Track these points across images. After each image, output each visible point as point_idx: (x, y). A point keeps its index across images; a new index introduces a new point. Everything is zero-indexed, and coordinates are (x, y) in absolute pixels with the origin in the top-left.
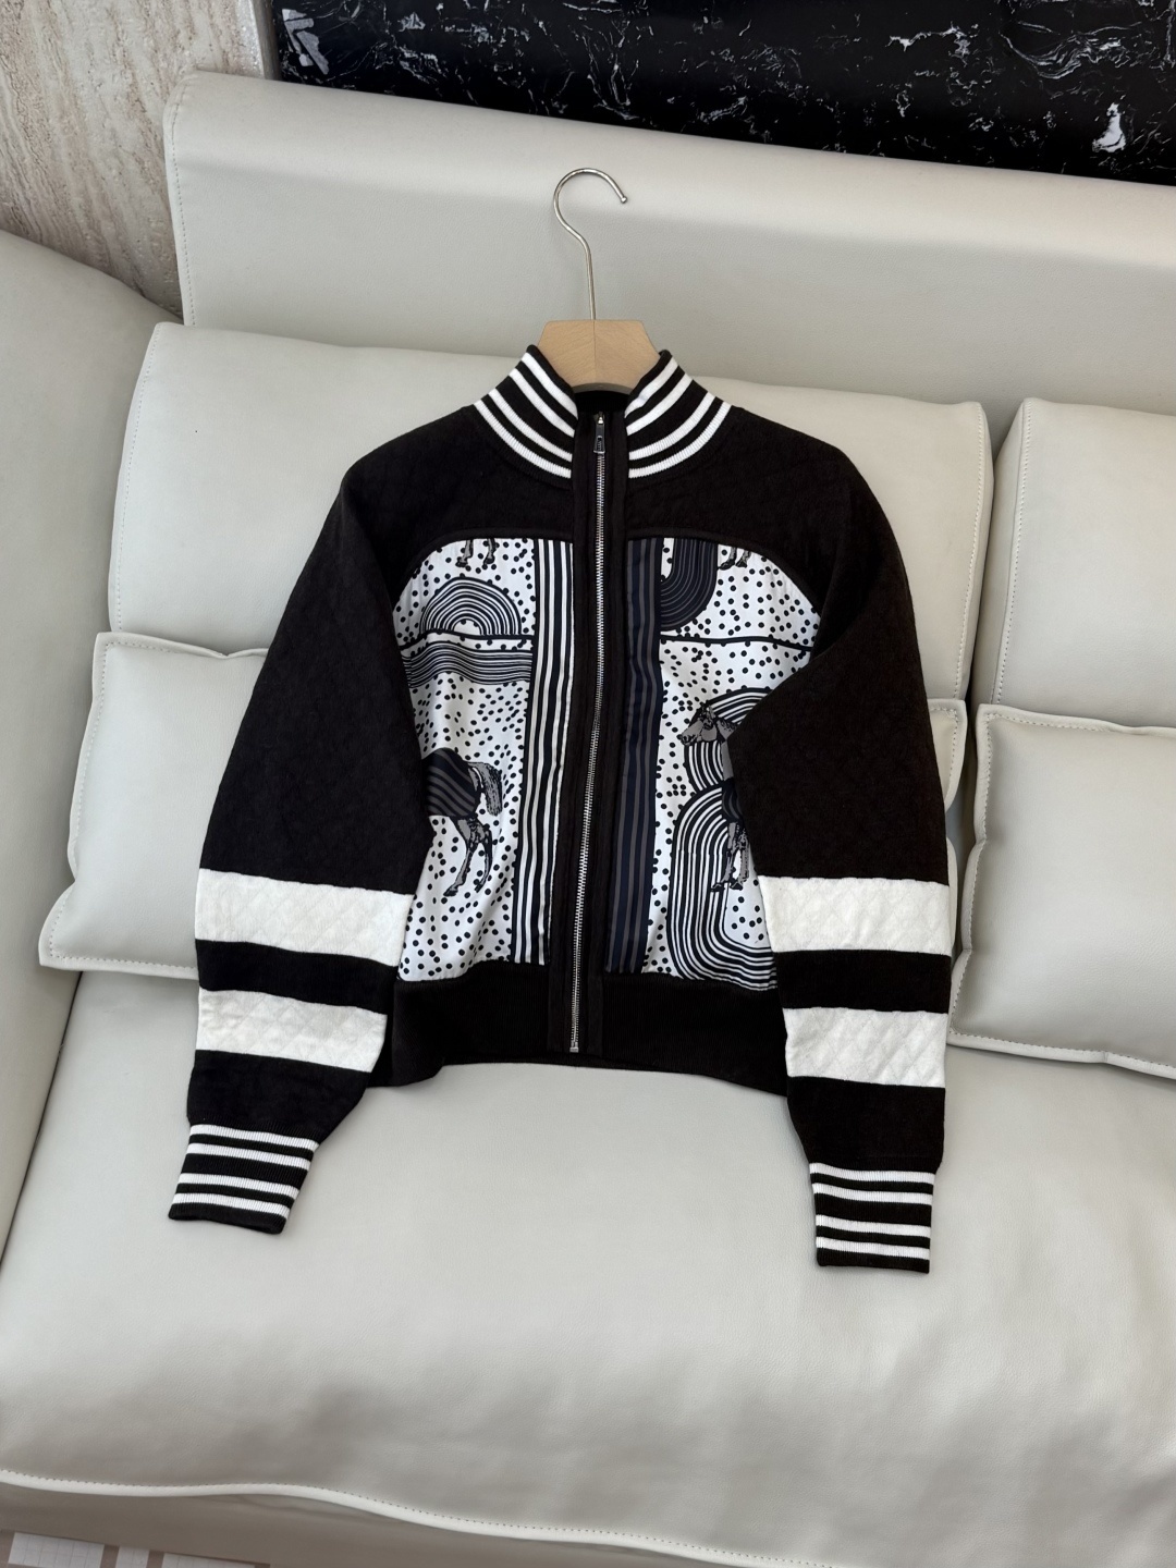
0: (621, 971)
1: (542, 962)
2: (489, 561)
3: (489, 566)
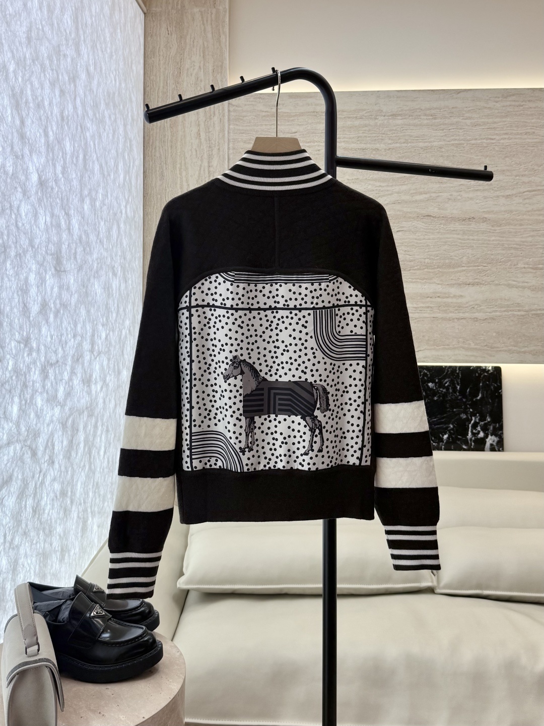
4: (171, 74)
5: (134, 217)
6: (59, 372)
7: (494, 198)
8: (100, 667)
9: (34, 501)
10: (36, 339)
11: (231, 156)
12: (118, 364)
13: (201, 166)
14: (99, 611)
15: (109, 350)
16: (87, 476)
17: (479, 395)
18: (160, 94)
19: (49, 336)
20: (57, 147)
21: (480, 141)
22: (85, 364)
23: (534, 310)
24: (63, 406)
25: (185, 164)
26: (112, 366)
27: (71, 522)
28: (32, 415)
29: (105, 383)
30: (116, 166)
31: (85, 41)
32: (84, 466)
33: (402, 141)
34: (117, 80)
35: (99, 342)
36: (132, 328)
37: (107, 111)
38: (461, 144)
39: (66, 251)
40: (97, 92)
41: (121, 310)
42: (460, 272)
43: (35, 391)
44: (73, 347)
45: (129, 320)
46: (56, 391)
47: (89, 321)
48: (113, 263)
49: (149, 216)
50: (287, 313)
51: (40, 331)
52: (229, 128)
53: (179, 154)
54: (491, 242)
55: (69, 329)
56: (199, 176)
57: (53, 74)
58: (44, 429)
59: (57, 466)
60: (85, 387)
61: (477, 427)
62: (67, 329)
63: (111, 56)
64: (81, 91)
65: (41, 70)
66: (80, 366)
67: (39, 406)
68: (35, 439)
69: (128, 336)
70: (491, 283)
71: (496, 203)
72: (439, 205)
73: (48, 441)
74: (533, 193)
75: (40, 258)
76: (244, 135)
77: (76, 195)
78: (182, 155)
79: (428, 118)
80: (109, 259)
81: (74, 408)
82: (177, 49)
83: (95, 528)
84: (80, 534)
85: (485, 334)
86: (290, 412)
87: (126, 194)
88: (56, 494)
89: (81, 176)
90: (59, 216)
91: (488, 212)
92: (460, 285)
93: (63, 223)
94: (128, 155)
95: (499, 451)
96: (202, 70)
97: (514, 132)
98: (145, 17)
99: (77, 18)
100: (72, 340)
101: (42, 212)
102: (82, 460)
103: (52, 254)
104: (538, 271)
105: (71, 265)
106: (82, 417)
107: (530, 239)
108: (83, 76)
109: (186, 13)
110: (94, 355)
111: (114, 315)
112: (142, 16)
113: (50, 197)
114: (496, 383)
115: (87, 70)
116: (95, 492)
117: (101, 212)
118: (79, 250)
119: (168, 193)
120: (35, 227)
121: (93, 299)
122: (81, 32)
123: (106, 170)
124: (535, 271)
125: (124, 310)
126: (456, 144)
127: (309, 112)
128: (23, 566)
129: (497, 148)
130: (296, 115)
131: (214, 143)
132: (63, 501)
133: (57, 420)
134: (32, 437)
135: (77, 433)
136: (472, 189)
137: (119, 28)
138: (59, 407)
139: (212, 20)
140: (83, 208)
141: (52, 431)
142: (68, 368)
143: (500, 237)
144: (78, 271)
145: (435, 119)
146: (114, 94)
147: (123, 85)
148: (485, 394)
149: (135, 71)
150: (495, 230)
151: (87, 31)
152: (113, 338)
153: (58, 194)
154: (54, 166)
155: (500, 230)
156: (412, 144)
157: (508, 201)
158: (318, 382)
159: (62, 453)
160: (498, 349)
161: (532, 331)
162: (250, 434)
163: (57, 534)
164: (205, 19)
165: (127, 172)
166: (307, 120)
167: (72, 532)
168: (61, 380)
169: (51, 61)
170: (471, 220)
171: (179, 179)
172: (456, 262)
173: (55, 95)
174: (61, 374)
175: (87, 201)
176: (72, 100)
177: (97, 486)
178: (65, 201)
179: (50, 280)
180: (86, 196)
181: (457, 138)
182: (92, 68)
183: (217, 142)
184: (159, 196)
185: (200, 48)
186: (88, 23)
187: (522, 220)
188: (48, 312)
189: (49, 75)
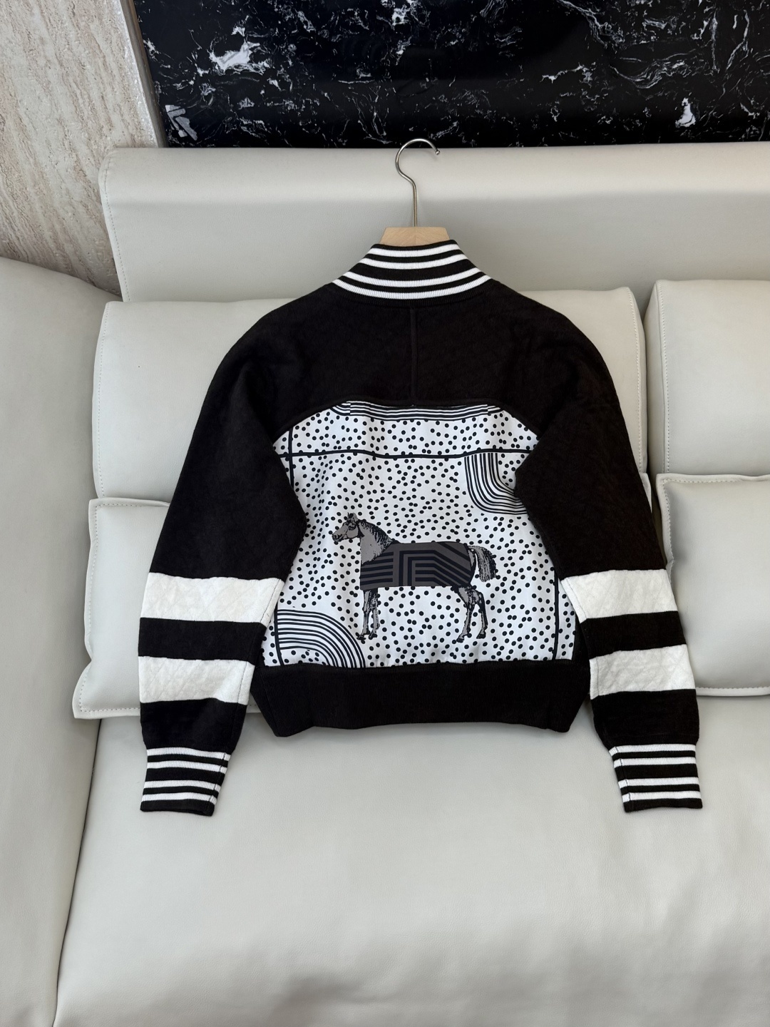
50: (428, 461)
86: (434, 582)
158: (476, 544)
162: (371, 613)
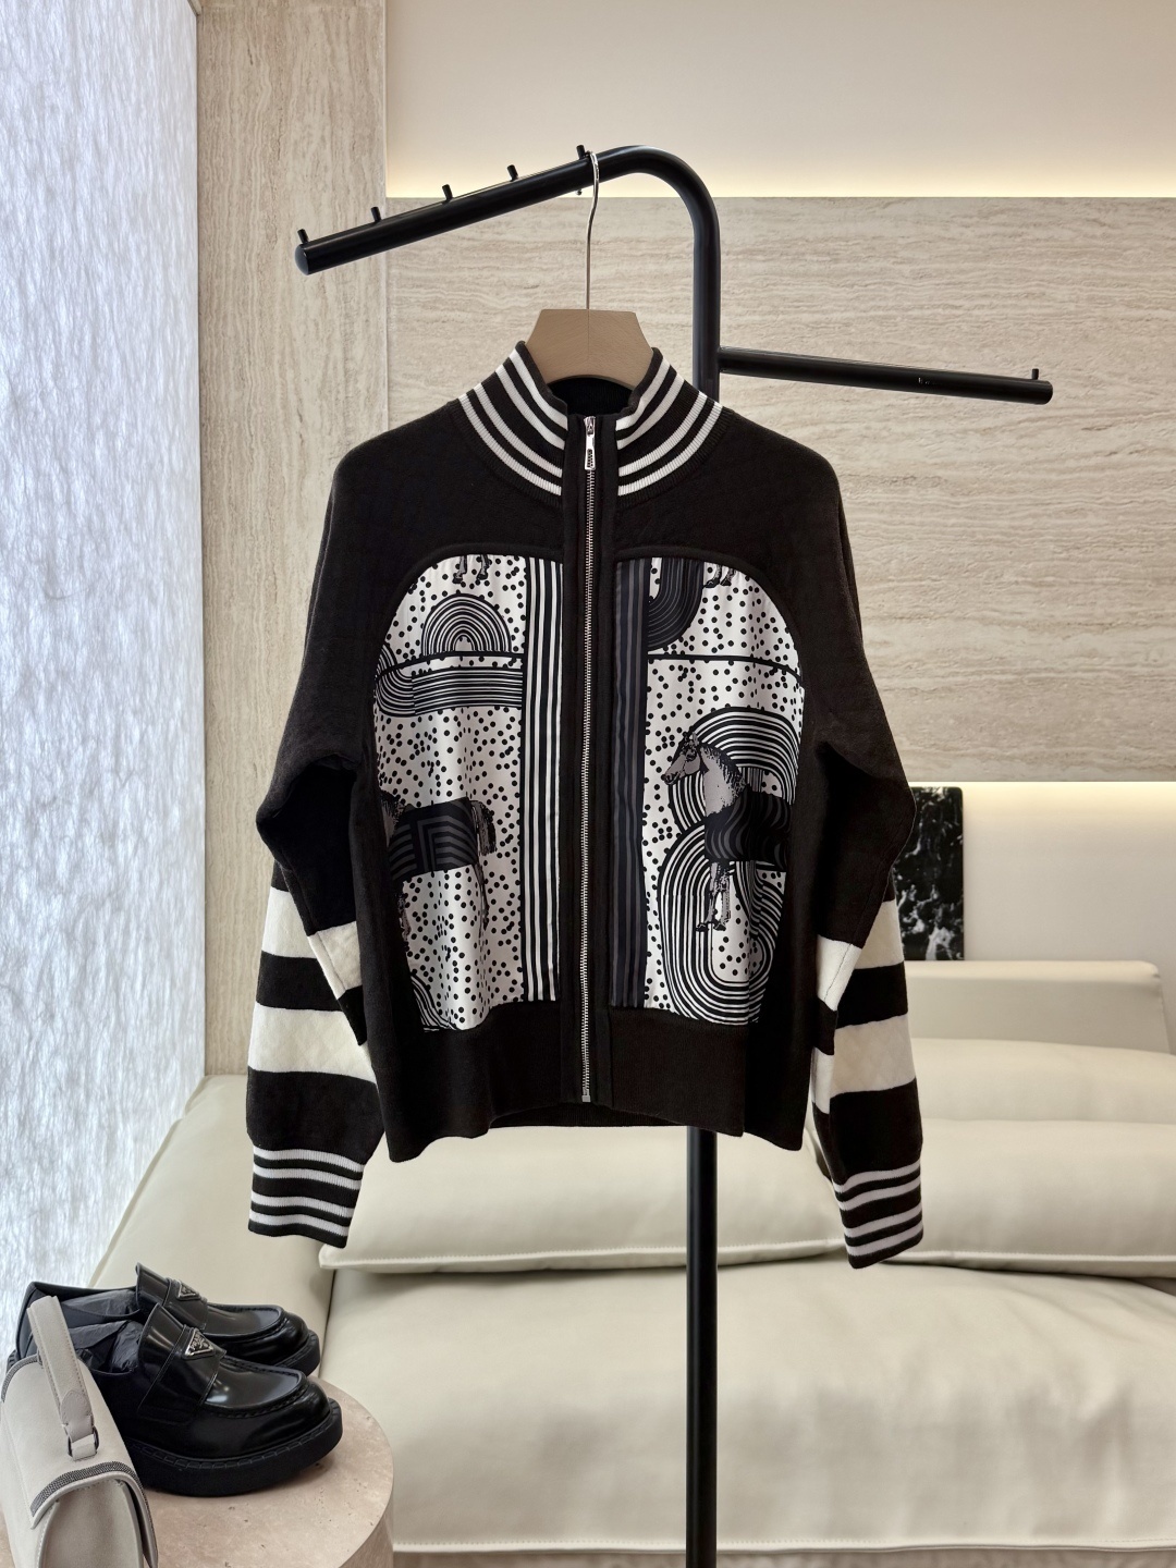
0: (625, 1005)
1: (553, 998)
2: (481, 577)
3: (482, 582)
4: (258, 153)
5: (185, 470)
6: (58, 821)
7: (958, 435)
8: (213, 1463)
9: (21, 1101)
10: (15, 751)
11: (394, 338)
12: (163, 795)
13: (327, 357)
14: (201, 1342)
15: (147, 766)
16: (114, 1039)
17: (915, 848)
18: (235, 196)
19: (37, 745)
20: (43, 318)
21: (929, 312)
22: (105, 800)
23: (1032, 671)
24: (66, 894)
25: (292, 353)
26: (152, 799)
27: (88, 1137)
28: (12, 920)
29: (142, 840)
30: (151, 358)
31: (89, 75)
32: (108, 1017)
33: (766, 308)
34: (151, 166)
35: (130, 750)
36: (186, 716)
37: (133, 235)
38: (890, 317)
39: (65, 552)
40: (113, 193)
41: (167, 677)
42: (884, 592)
43: (15, 866)
44: (82, 765)
45: (181, 699)
46: (54, 861)
47: (110, 707)
48: (150, 575)
49: (214, 468)
51: (21, 733)
52: (388, 274)
53: (278, 330)
54: (949, 529)
55: (74, 726)
56: (324, 381)
57: (31, 151)
58: (33, 946)
59: (59, 1023)
60: (106, 849)
61: (911, 910)
62: (70, 727)
63: (138, 112)
64: (85, 190)
65: (9, 142)
66: (96, 805)
67: (24, 897)
68: (18, 970)
69: (180, 733)
70: (947, 615)
71: (961, 446)
72: (843, 450)
73: (42, 972)
74: (1039, 424)
75: (16, 571)
76: (422, 290)
77: (81, 426)
78: (284, 334)
79: (820, 259)
80: (142, 566)
81: (87, 896)
82: (271, 97)
83: (130, 1144)
84: (103, 1161)
85: (931, 721)
87: (169, 420)
88: (58, 1081)
89: (88, 382)
90: (49, 475)
91: (945, 466)
92: (883, 619)
93: (57, 491)
94: (172, 334)
95: (955, 958)
96: (328, 146)
97: (1001, 291)
98: (198, 22)
99: (73, 21)
100: (80, 749)
101: (17, 466)
102: (103, 1006)
103: (38, 562)
104: (1044, 589)
105: (74, 583)
106: (101, 913)
107: (1029, 522)
108: (88, 156)
109: (290, 15)
110: (120, 780)
111: (155, 689)
112: (193, 18)
113: (33, 432)
114: (952, 822)
115: (96, 144)
116: (128, 1070)
117: (126, 463)
118: (88, 549)
119: (256, 416)
120: (6, 501)
121: (116, 656)
122: (82, 54)
123: (132, 368)
124: (1037, 590)
125: (172, 678)
126: (880, 316)
127: (564, 242)
128: (6, 1241)
129: (965, 328)
130: (536, 249)
131: (355, 307)
132: (72, 1095)
133: (57, 924)
134: (13, 967)
135: (94, 948)
136: (911, 415)
137: (151, 46)
138: (60, 897)
139: (348, 33)
140: (94, 455)
141: (48, 949)
142: (75, 811)
143: (967, 518)
144: (88, 596)
145: (836, 261)
146: (145, 196)
147: (161, 178)
148: (928, 844)
149: (181, 145)
150: (958, 503)
151: (94, 53)
152: (154, 739)
153: (47, 426)
154: (39, 360)
155: (967, 503)
156: (786, 317)
157: (986, 441)
159: (67, 995)
160: (958, 752)
161: (1027, 714)
163: (64, 1165)
164: (333, 31)
165: (170, 371)
166: (559, 259)
167: (90, 1158)
168: (62, 838)
169: (27, 120)
170: (909, 481)
171: (279, 386)
172: (877, 571)
173: (37, 201)
174: (62, 825)
175: (100, 437)
176: (70, 211)
177: (131, 1057)
178: (60, 440)
179: (37, 621)
180: (98, 429)
181: (883, 304)
182: (103, 139)
183: (362, 306)
184: (236, 425)
185: (323, 97)
186: (94, 33)
187: (1013, 482)
188: (34, 690)
189: (25, 153)
